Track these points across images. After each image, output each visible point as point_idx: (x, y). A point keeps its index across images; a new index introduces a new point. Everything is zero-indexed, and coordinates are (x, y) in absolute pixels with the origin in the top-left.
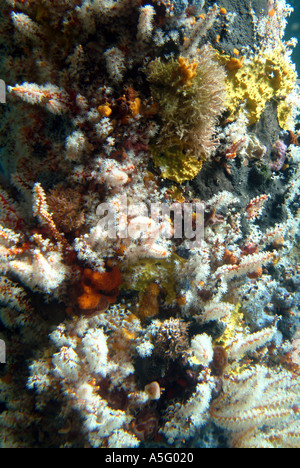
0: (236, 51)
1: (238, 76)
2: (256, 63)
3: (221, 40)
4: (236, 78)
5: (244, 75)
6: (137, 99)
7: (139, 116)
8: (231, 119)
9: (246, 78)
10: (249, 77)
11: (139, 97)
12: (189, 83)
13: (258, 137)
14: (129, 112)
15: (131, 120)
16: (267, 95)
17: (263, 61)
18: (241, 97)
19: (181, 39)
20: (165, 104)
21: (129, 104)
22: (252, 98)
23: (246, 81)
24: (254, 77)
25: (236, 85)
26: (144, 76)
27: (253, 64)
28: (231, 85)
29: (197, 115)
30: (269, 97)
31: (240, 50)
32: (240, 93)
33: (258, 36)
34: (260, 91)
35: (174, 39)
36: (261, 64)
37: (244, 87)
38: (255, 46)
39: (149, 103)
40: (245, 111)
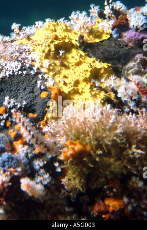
0: (44, 95)
1: (66, 90)
2: (49, 70)
3: (34, 112)
4: (69, 92)
5: (65, 84)
6: (107, 202)
7: (126, 200)
8: (113, 95)
9: (67, 81)
10: (65, 77)
11: (103, 200)
12: (88, 148)
13: (126, 63)
14: (122, 211)
15: (130, 208)
16: (81, 56)
17: (46, 63)
18: (89, 86)
19: (39, 156)
20: (111, 172)
21: (113, 212)
22: (88, 74)
23: (71, 80)
24: (64, 72)
25: (76, 92)
26: (80, 194)
27: (51, 73)
28: (76, 97)
29: (116, 135)
30: (83, 54)
31: (42, 91)
32: (85, 87)
33: (21, 69)
34: (78, 64)
35: (41, 164)
36: (50, 65)
37: (77, 83)
38: (32, 72)
39: (111, 189)
40: (103, 80)
